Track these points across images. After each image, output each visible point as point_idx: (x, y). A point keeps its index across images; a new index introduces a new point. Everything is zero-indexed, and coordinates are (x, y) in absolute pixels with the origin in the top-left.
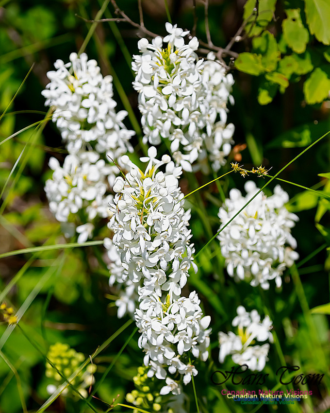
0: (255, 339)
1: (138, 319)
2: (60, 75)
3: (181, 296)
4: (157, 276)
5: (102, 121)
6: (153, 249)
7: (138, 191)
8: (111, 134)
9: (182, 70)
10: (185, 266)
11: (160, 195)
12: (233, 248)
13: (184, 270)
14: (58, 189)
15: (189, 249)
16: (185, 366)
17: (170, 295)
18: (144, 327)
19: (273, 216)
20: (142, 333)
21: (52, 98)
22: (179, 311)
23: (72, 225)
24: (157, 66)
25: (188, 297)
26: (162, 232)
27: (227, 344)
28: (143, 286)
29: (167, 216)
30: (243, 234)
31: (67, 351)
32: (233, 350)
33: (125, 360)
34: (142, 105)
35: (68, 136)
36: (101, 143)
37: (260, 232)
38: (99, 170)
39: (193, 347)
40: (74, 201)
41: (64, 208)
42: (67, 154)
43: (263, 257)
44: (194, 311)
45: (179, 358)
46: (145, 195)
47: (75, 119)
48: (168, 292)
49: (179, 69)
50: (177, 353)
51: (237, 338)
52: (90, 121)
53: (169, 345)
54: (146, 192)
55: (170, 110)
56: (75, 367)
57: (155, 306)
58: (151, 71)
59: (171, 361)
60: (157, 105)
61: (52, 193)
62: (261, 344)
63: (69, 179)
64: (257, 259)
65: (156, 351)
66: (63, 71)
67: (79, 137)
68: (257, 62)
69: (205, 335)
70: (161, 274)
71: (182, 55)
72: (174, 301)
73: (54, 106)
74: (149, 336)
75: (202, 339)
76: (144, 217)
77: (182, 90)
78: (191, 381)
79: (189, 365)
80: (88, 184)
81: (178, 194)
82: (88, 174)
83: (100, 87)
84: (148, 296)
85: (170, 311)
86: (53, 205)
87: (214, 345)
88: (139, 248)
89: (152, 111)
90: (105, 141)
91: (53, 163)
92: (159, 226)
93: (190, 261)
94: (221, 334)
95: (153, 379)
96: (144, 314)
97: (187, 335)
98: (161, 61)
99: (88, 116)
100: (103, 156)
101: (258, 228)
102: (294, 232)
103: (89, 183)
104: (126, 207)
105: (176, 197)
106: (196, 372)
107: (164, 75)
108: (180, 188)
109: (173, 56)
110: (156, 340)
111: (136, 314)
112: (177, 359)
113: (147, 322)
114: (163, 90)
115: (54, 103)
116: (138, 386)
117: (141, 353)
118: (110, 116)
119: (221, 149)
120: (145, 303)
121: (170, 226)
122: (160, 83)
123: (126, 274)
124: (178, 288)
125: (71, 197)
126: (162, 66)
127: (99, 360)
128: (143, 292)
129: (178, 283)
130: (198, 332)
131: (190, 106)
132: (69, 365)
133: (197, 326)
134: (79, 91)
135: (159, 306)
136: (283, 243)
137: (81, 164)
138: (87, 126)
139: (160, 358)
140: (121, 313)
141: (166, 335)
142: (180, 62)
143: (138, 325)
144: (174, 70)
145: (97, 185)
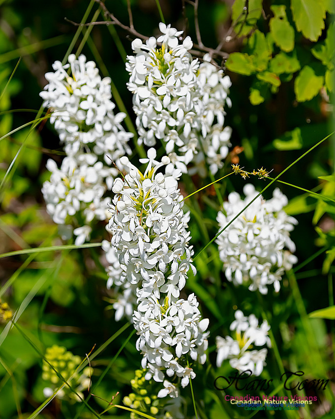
0: (253, 344)
1: (136, 321)
2: (58, 77)
3: (180, 298)
4: (156, 278)
5: (100, 122)
6: (152, 251)
7: (138, 192)
8: (109, 136)
9: (176, 70)
10: (184, 268)
11: (160, 196)
12: (231, 253)
13: (183, 272)
14: (55, 191)
15: (188, 251)
16: (183, 368)
17: (169, 297)
18: (142, 329)
19: (272, 220)
20: (140, 335)
21: (50, 100)
22: (177, 313)
23: (69, 228)
24: (151, 66)
25: (186, 299)
26: (161, 233)
27: (225, 349)
28: (141, 288)
29: (167, 218)
30: (241, 238)
31: (64, 354)
32: (230, 354)
33: (121, 363)
34: (137, 106)
35: (66, 138)
36: (100, 144)
37: (259, 237)
38: (97, 172)
39: (191, 349)
40: (71, 203)
41: (62, 210)
42: (65, 156)
43: (261, 261)
44: (192, 313)
45: (177, 361)
46: (144, 196)
47: (73, 121)
48: (167, 294)
49: (174, 69)
50: (175, 356)
51: (235, 343)
52: (88, 122)
53: (167, 348)
54: (145, 193)
55: (164, 110)
56: (71, 370)
57: (153, 308)
58: (145, 72)
59: (169, 364)
60: (151, 106)
61: (49, 195)
62: (259, 348)
63: (66, 181)
64: (256, 264)
65: (154, 353)
66: (61, 73)
67: (77, 138)
68: (249, 62)
69: (203, 338)
70: (160, 276)
71: (175, 55)
72: (172, 303)
73: (51, 107)
74: (147, 338)
75: (201, 342)
76: (143, 218)
77: (177, 90)
78: (189, 383)
79: (187, 368)
80: (86, 186)
81: (178, 196)
82: (86, 176)
83: (98, 89)
84: (146, 298)
85: (169, 313)
86: (50, 208)
87: (212, 349)
88: (138, 249)
89: (146, 112)
90: (104, 143)
91: (51, 164)
92: (158, 228)
93: (189, 263)
94: (219, 338)
95: (150, 382)
96: (142, 316)
97: (185, 338)
98: (155, 62)
99: (86, 118)
100: (101, 158)
101: (257, 232)
102: (293, 235)
103: (87, 184)
104: (126, 208)
105: (176, 198)
106: (194, 375)
107: (158, 75)
108: (179, 190)
109: (167, 56)
110: (154, 342)
111: (135, 316)
112: (175, 362)
113: (145, 324)
114: (158, 91)
115: (52, 104)
116: (135, 388)
117: (139, 356)
118: (108, 118)
119: (218, 152)
120: (143, 305)
121: (169, 227)
122: (154, 84)
123: (124, 276)
124: (177, 290)
125: (68, 199)
126: (156, 66)
127: (96, 363)
128: (142, 294)
129: (177, 285)
130: (196, 335)
131: (184, 107)
132: (65, 368)
133: (196, 329)
134: (77, 93)
135: (157, 308)
136: (281, 248)
137: (79, 166)
138: (85, 128)
139: (158, 360)
140: (119, 316)
141: (164, 337)
142: (174, 62)
143: (136, 327)
144: (168, 70)
145: (95, 187)
